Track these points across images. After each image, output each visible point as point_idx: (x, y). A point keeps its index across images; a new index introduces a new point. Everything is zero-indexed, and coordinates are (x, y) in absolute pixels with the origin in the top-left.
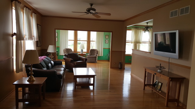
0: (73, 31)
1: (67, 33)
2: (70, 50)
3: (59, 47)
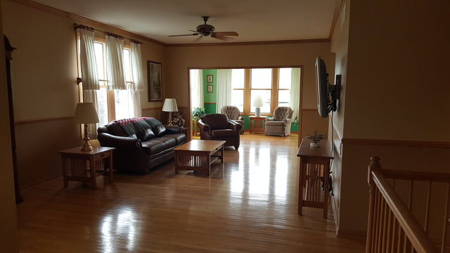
0: (243, 70)
1: (231, 73)
2: (234, 109)
3: (215, 104)
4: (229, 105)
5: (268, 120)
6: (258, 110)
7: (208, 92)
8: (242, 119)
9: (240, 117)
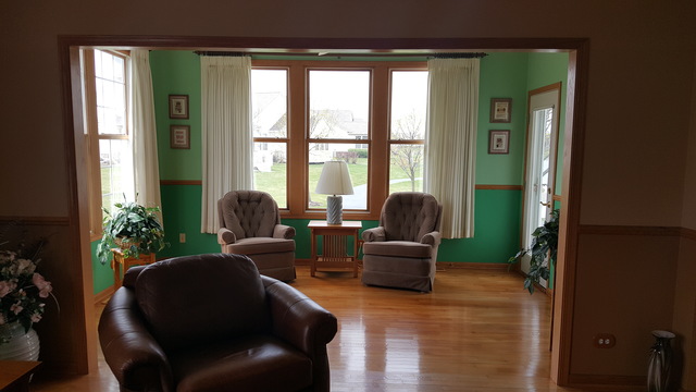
2: (262, 200)
3: (199, 183)
4: (241, 188)
5: (372, 237)
6: (335, 203)
7: (174, 147)
8: (288, 234)
9: (282, 228)
